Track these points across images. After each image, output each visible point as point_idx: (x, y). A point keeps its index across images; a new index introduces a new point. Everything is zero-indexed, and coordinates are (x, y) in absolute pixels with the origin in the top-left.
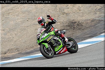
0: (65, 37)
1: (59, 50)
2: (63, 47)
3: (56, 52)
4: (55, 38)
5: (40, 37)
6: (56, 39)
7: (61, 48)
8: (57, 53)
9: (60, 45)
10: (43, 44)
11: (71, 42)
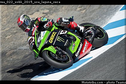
0: (79, 26)
1: (78, 49)
2: (82, 42)
3: (75, 53)
4: (61, 33)
5: (34, 43)
6: (64, 33)
7: (79, 45)
8: (76, 55)
9: (76, 40)
10: (45, 49)
11: (89, 29)
